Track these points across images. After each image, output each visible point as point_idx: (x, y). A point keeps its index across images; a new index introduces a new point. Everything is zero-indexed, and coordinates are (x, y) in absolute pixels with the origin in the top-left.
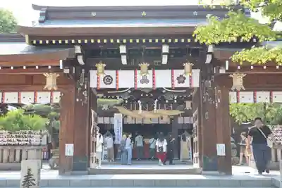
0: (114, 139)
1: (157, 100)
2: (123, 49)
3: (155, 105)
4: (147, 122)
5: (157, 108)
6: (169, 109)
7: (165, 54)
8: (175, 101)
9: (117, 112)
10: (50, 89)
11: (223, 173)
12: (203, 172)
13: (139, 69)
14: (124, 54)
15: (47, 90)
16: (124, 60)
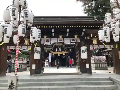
0: (49, 61)
2: (53, 31)
4: (59, 55)
7: (68, 32)
8: (67, 49)
9: (50, 53)
10: (27, 45)
11: (89, 74)
12: (82, 74)
13: (59, 37)
14: (53, 32)
15: (25, 45)
16: (53, 35)
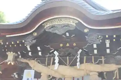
3: (78, 57)
5: (81, 62)
6: (100, 63)
8: (108, 51)
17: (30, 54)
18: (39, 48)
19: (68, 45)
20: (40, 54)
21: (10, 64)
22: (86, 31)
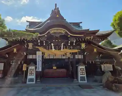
0: (36, 68)
1: (63, 44)
3: (62, 46)
5: (63, 48)
6: (71, 49)
9: (39, 50)
17: (39, 44)
18: (44, 42)
19: (57, 41)
20: (44, 44)
21: (30, 49)
22: (69, 36)
